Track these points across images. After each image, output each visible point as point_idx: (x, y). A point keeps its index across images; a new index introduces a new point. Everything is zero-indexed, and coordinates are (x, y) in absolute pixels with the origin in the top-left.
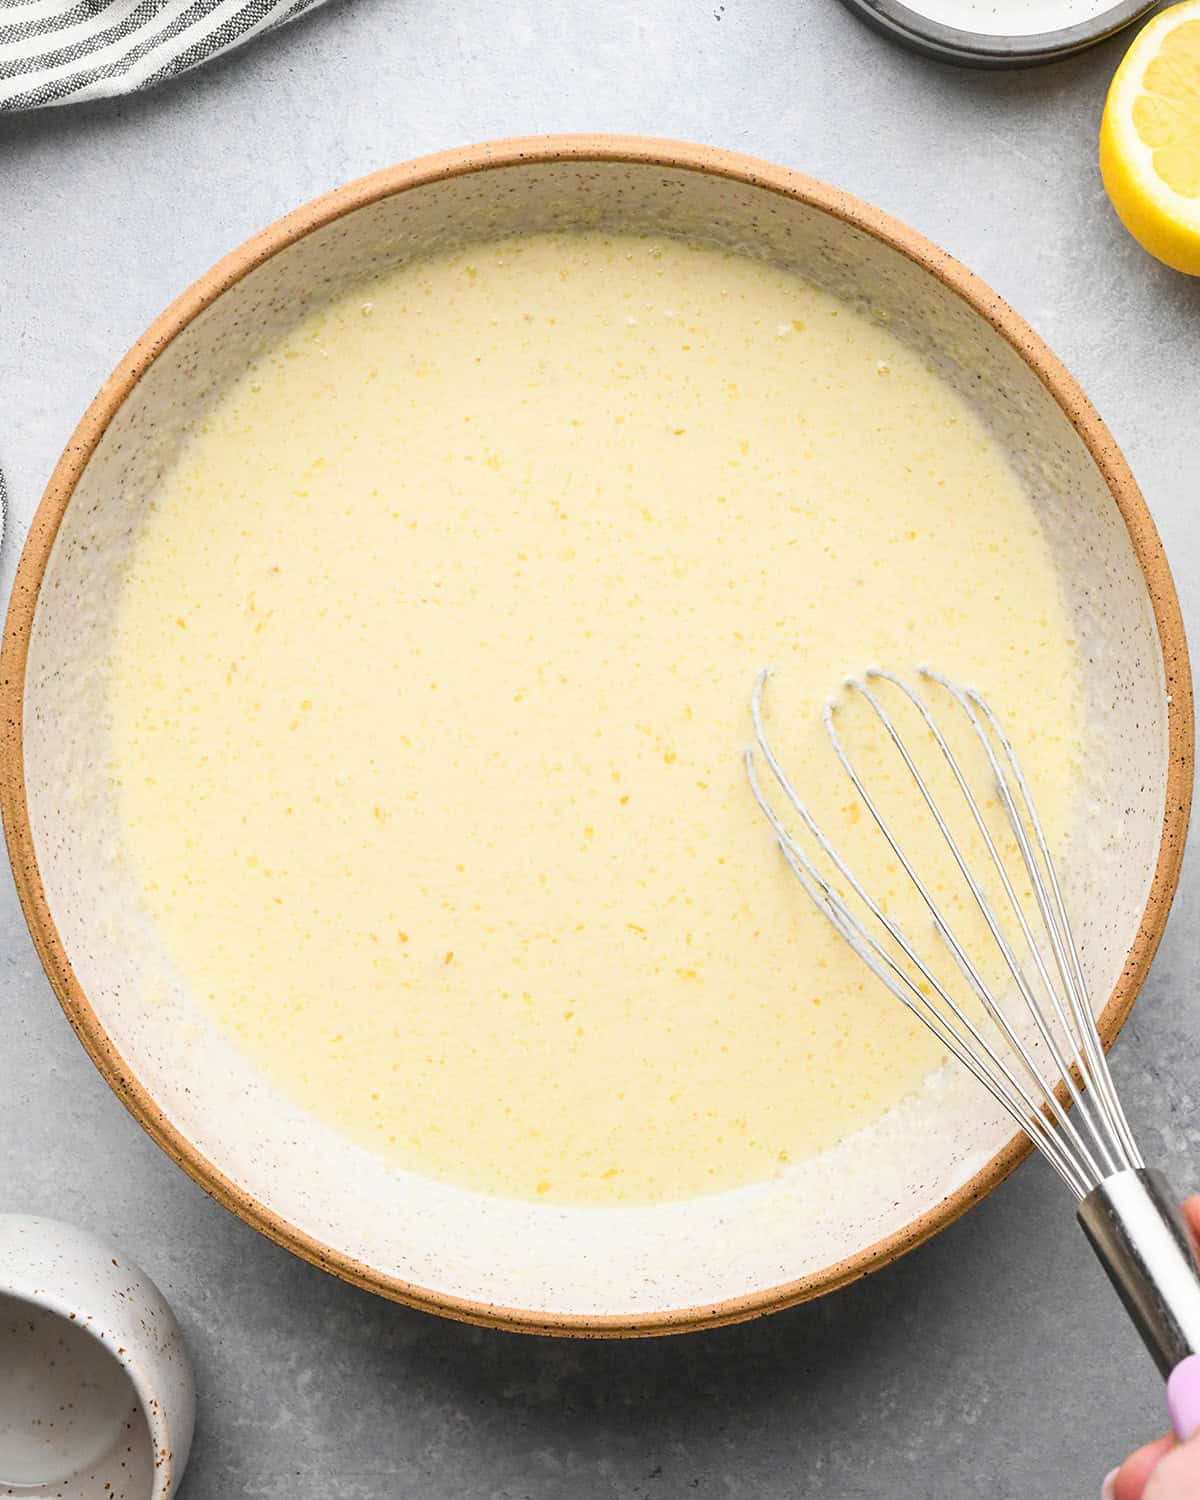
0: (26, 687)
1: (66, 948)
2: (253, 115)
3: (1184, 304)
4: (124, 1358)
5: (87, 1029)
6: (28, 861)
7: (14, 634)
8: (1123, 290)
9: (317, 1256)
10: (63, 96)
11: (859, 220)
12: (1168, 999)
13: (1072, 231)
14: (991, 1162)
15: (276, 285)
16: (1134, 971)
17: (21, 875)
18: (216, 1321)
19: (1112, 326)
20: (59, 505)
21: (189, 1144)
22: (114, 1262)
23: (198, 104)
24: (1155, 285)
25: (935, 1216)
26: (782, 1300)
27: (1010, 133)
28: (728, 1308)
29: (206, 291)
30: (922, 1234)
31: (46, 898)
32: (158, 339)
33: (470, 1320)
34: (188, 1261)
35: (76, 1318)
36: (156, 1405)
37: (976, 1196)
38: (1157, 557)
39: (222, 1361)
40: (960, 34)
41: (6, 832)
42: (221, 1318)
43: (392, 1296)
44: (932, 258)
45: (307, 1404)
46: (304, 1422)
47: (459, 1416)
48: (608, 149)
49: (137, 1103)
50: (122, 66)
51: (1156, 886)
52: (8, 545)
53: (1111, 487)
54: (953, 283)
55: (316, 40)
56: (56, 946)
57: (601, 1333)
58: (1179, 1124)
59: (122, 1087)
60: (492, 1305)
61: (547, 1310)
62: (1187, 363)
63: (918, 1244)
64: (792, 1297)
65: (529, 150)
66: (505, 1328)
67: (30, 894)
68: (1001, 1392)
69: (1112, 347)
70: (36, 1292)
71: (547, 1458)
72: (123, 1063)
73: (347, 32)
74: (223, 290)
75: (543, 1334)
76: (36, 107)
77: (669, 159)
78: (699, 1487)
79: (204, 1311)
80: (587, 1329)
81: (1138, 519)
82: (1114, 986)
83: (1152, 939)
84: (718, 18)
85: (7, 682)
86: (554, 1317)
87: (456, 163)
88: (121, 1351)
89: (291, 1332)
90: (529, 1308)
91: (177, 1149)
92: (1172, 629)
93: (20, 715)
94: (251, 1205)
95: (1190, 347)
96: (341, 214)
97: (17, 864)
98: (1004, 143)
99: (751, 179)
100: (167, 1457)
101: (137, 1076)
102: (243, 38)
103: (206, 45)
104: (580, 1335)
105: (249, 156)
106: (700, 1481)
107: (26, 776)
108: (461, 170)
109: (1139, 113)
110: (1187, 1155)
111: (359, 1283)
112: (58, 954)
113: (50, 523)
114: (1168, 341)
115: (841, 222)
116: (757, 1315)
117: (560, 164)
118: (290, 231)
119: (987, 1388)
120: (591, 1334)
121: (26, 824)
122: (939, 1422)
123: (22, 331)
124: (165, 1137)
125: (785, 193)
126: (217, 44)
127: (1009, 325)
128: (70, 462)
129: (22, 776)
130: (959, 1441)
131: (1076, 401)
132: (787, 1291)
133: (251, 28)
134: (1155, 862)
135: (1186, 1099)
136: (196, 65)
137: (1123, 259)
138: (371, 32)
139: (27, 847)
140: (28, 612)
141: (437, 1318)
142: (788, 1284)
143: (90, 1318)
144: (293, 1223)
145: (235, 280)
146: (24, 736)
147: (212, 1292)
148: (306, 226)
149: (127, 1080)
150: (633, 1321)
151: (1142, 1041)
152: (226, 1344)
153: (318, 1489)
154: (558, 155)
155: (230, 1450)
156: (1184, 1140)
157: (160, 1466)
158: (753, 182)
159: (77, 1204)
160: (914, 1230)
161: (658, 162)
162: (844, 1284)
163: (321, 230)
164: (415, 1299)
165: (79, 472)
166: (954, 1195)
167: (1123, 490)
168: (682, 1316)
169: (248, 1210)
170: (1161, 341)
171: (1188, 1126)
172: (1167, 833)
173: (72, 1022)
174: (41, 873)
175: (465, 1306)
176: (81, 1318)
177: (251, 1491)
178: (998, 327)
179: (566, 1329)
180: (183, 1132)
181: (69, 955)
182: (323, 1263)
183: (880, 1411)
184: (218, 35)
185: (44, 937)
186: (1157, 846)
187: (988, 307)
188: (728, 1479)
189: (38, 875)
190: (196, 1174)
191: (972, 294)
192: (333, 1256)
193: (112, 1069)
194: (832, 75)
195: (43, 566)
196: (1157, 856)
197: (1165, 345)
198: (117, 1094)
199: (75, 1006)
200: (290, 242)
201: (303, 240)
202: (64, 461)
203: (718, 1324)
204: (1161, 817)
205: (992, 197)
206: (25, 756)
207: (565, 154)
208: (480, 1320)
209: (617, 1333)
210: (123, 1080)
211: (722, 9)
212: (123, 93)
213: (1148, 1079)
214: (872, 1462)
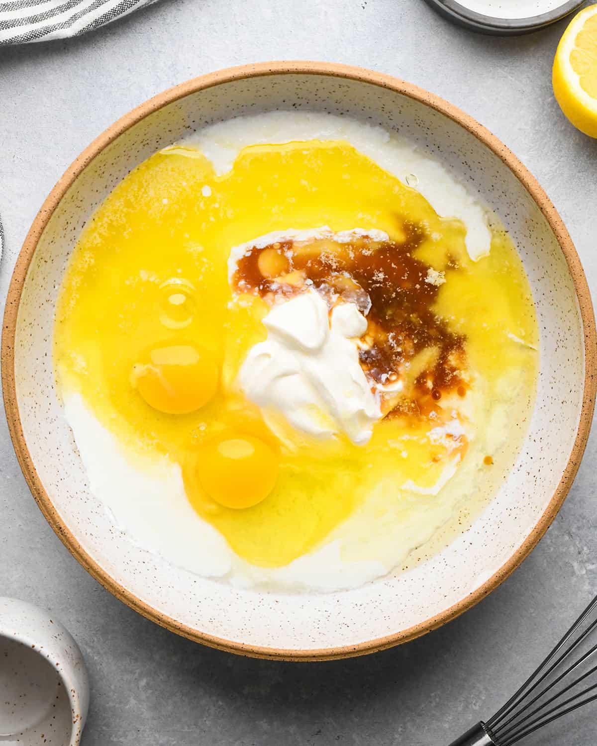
0: (16, 330)
1: (33, 461)
2: (132, 50)
3: (590, 155)
4: (59, 668)
5: (43, 502)
6: (16, 418)
7: (11, 303)
8: (561, 146)
9: (156, 618)
10: (39, 37)
11: (437, 106)
12: (577, 499)
13: (536, 117)
14: (494, 575)
15: (146, 132)
16: (566, 481)
17: (12, 424)
18: (99, 653)
19: (555, 164)
20: (36, 239)
21: (94, 561)
22: (51, 621)
23: (104, 44)
24: (577, 144)
25: (465, 602)
26: (389, 643)
27: (507, 68)
28: (362, 647)
29: (111, 134)
30: (460, 610)
31: (24, 435)
32: (87, 157)
33: (233, 651)
34: (85, 623)
35: (35, 647)
36: (74, 692)
37: (486, 592)
38: (581, 275)
39: (102, 673)
40: (485, 17)
41: (5, 402)
42: (101, 652)
43: (193, 639)
44: (473, 126)
45: (143, 696)
46: (142, 705)
47: (220, 703)
48: (313, 68)
49: (68, 540)
50: (68, 23)
51: (578, 438)
52: (4, 262)
53: (558, 241)
54: (483, 138)
55: (164, 13)
56: (28, 460)
57: (298, 659)
58: (582, 561)
59: (60, 532)
60: (243, 644)
61: (271, 647)
62: (592, 183)
63: (457, 616)
64: (394, 642)
65: (274, 68)
66: (250, 656)
67: (16, 434)
68: (491, 694)
69: (555, 174)
70: (15, 634)
71: (264, 725)
72: (61, 520)
73: (179, 10)
74: (120, 134)
75: (269, 659)
76: (25, 42)
77: (343, 74)
78: (340, 739)
79: (92, 648)
80: (291, 656)
81: (572, 257)
82: (556, 488)
83: (575, 465)
84: (364, 8)
85: (7, 327)
86: (274, 650)
87: (238, 73)
88: (57, 664)
89: (136, 659)
90: (262, 646)
91: (87, 564)
92: (588, 311)
93: (13, 344)
94: (123, 592)
95: (593, 175)
96: (179, 98)
97: (10, 418)
98: (504, 73)
99: (384, 85)
100: (79, 718)
101: (67, 526)
102: (129, 11)
103: (110, 14)
104: (287, 660)
105: (129, 70)
106: (340, 737)
107: (16, 374)
108: (240, 77)
109: (573, 58)
110: (585, 576)
111: (177, 632)
112: (29, 464)
113: (31, 248)
114: (583, 172)
115: (428, 107)
116: (376, 651)
117: (289, 75)
118: (154, 105)
119: (484, 692)
120: (293, 659)
121: (15, 398)
122: (460, 709)
123: (13, 154)
124: (81, 557)
125: (401, 92)
126: (116, 14)
127: (510, 160)
128: (41, 218)
129: (13, 374)
130: (470, 718)
131: (542, 198)
132: (391, 639)
133: (133, 6)
134: (578, 427)
135: (585, 548)
136: (105, 24)
137: (561, 131)
138: (191, 10)
139: (15, 410)
140: (18, 292)
141: (216, 650)
142: (392, 635)
143: (42, 647)
144: (145, 601)
145: (126, 129)
146: (15, 354)
147: (97, 639)
148: (163, 102)
149: (63, 528)
150: (314, 653)
151: (564, 520)
152: (104, 665)
153: (149, 739)
154: (288, 71)
155: (104, 718)
156: (584, 569)
157: (76, 723)
158: (385, 86)
159: (30, 593)
160: (455, 609)
161: (338, 76)
162: (420, 636)
163: (170, 105)
164: (205, 640)
165: (46, 222)
166: (475, 591)
167: (565, 242)
168: (339, 651)
169: (122, 595)
170: (579, 172)
171: (586, 562)
172: (583, 412)
173: (36, 498)
174: (22, 423)
175: (230, 644)
176: (38, 647)
177: (115, 740)
178: (504, 161)
179: (280, 656)
180: (90, 555)
181: (35, 465)
182: (159, 622)
183: (431, 702)
184: (117, 9)
185: (22, 455)
186: (579, 419)
187: (500, 150)
188: (354, 736)
189: (20, 424)
190: (96, 576)
191: (492, 144)
192: (164, 618)
193: (55, 522)
194: (419, 37)
195: (26, 269)
196: (579, 424)
197: (581, 174)
198: (57, 535)
199: (37, 490)
200: (155, 110)
201: (160, 110)
202: (39, 218)
203: (356, 655)
204: (581, 404)
205: (497, 99)
206: (15, 365)
207: (292, 70)
208: (238, 651)
209: (306, 659)
210: (61, 528)
211: (366, 3)
212: (69, 37)
213: (567, 538)
214: (427, 728)
